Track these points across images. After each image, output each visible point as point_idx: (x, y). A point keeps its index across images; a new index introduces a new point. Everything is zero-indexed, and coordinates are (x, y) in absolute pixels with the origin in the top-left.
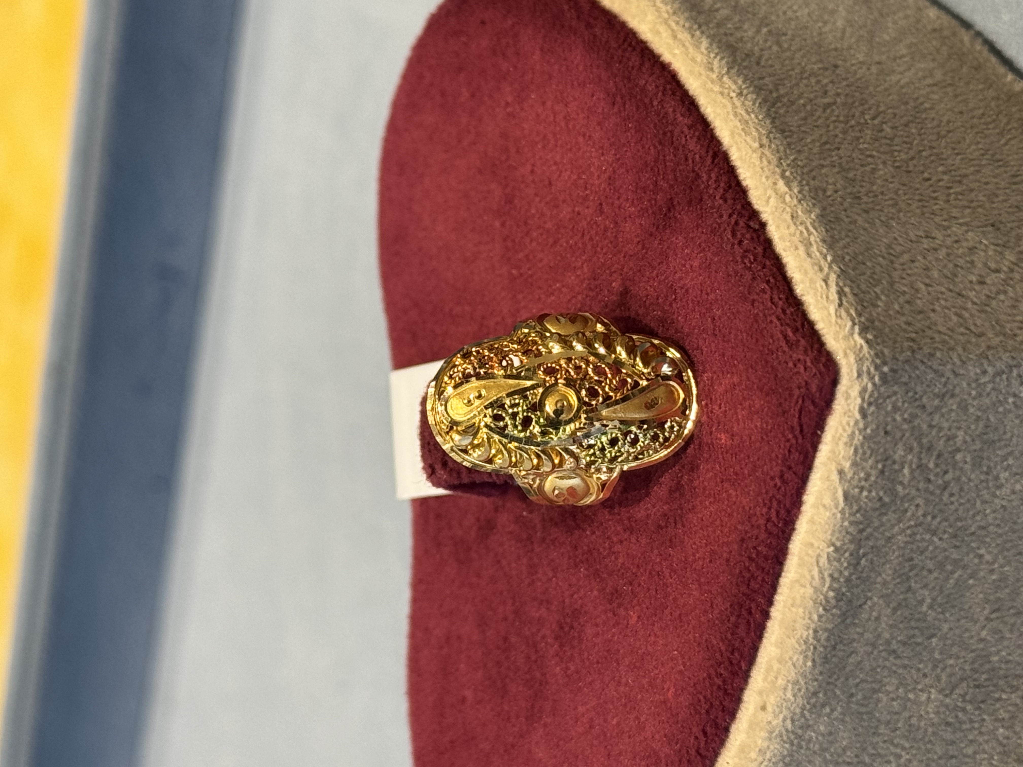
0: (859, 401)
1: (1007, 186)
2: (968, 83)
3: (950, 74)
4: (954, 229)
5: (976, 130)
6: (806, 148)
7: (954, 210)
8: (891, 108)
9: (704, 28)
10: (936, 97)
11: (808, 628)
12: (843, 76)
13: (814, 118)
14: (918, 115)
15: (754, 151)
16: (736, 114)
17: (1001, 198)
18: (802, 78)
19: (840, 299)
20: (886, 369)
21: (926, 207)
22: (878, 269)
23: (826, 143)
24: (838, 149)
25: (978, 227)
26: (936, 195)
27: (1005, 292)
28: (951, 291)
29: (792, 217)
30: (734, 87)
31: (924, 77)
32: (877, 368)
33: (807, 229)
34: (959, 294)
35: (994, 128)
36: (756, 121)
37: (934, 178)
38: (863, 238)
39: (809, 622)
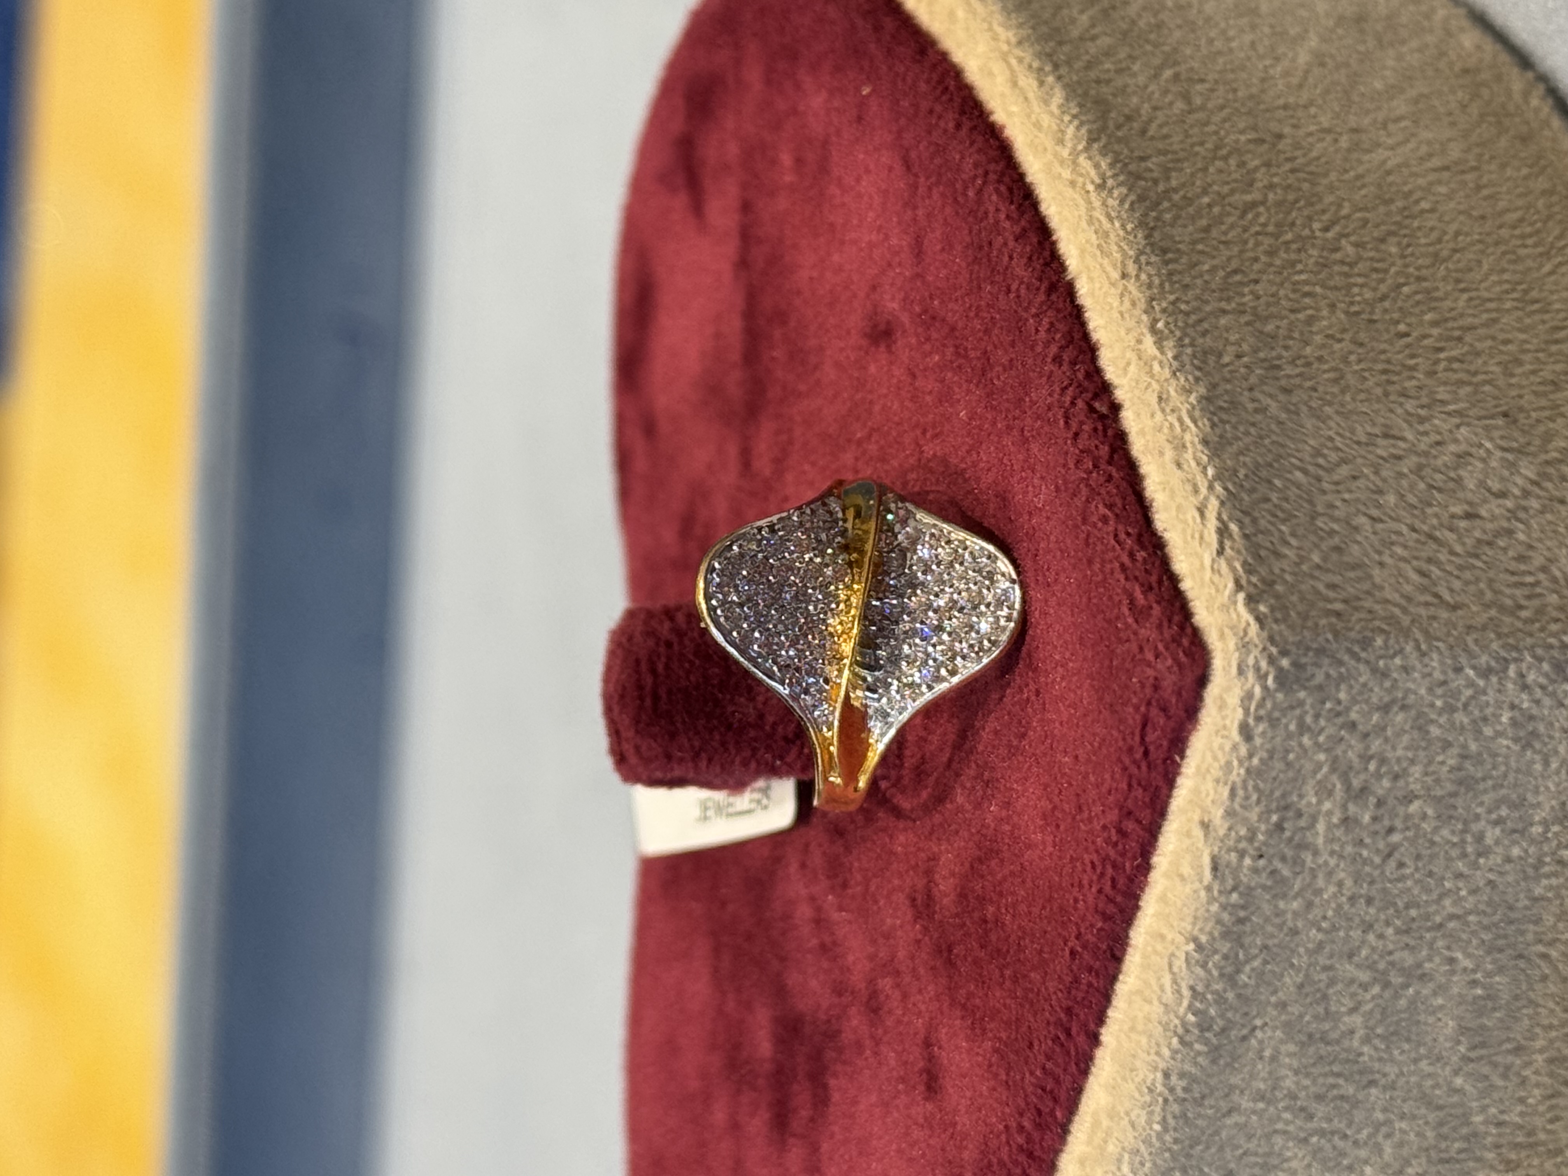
0: (1240, 714)
1: (1543, 346)
2: (1503, 166)
3: (1477, 150)
4: (1436, 422)
5: (1503, 248)
6: (1199, 282)
7: (1441, 389)
8: (1361, 210)
9: (1063, 71)
10: (1443, 190)
11: (1156, 1069)
12: (1288, 155)
13: (1223, 227)
14: (1407, 222)
15: (1113, 285)
16: (1091, 221)
17: (1528, 367)
18: (1215, 158)
19: (1221, 544)
20: (1285, 663)
21: (1393, 383)
22: (1293, 492)
23: (1235, 272)
24: (1256, 282)
25: (1479, 418)
26: (1412, 362)
27: (1510, 532)
28: (1414, 530)
29: (1160, 398)
30: (1093, 173)
31: (1430, 155)
32: (1271, 660)
33: (1180, 420)
34: (1431, 537)
35: (1535, 245)
36: (1122, 233)
37: (1415, 334)
38: (1274, 438)
39: (1156, 1058)
